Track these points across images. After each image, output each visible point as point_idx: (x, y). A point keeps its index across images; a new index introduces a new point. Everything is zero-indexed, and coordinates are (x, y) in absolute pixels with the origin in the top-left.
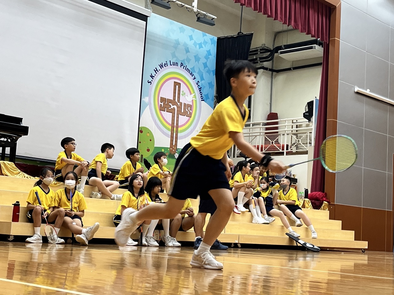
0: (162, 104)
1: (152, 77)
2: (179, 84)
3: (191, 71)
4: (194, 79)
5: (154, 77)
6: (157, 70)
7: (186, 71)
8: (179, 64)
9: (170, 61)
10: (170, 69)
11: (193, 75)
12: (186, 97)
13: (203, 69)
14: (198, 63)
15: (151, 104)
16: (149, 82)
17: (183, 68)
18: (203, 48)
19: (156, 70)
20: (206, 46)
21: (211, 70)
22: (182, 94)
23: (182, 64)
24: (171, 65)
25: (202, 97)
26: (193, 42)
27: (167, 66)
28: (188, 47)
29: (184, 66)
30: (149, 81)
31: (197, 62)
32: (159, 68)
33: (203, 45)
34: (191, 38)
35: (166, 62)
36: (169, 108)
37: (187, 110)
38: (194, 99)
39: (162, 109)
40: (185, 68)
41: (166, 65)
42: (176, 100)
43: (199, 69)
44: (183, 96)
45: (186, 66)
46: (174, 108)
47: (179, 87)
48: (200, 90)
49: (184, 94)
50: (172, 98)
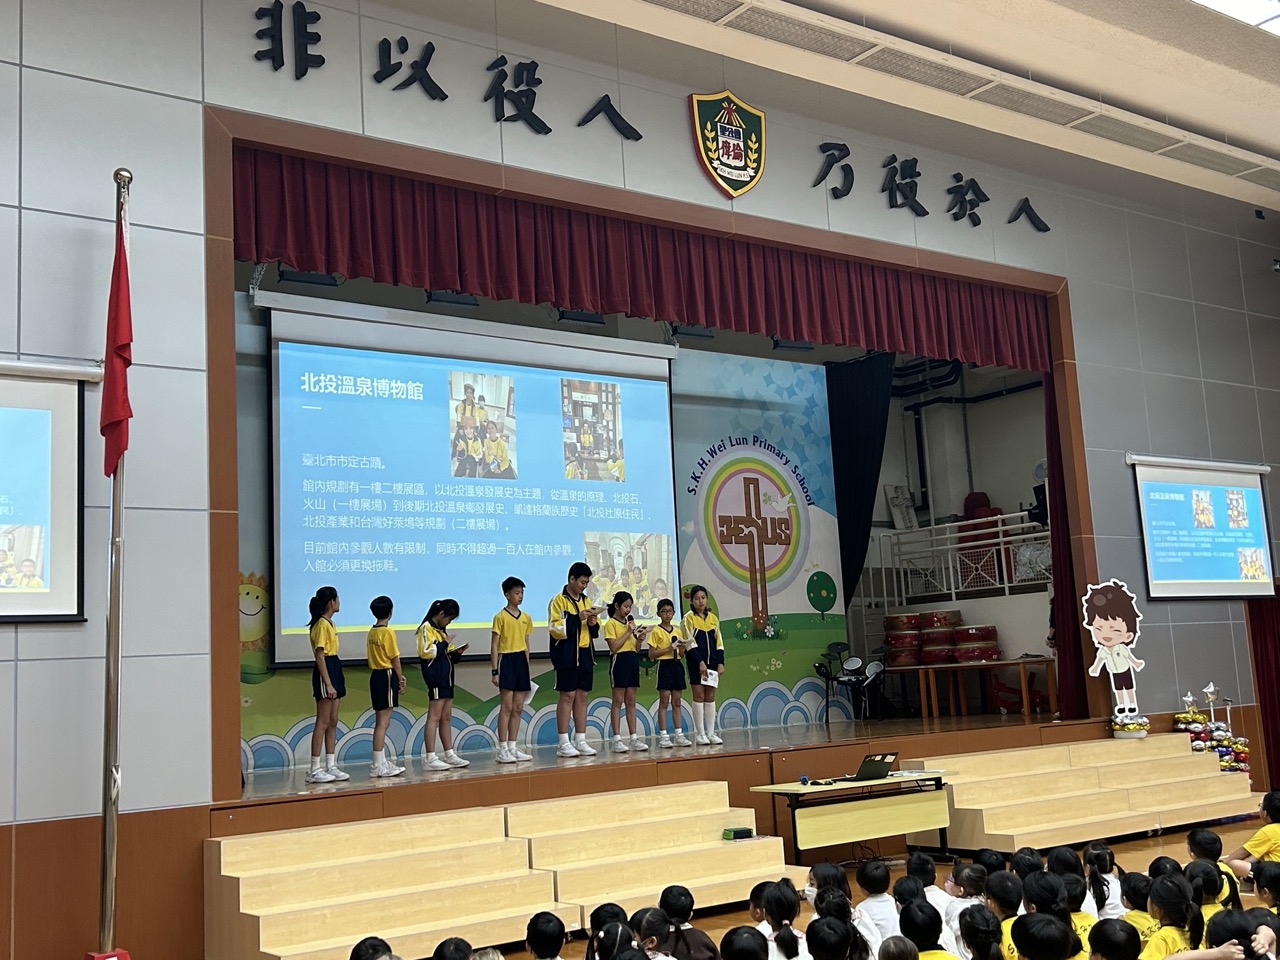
0: (724, 529)
1: (695, 478)
2: (756, 482)
3: (777, 448)
4: (787, 463)
5: (699, 477)
6: (704, 462)
7: (766, 451)
8: (751, 440)
9: (730, 438)
10: (732, 454)
11: (783, 455)
12: (774, 504)
13: (804, 437)
14: (791, 427)
15: (700, 534)
16: (690, 491)
17: (760, 446)
18: (797, 394)
19: (701, 462)
20: (804, 389)
21: (821, 436)
22: (764, 501)
23: (756, 440)
24: (732, 445)
25: (808, 498)
26: (773, 387)
27: (725, 449)
28: (763, 399)
29: (761, 442)
30: (690, 489)
31: (787, 427)
32: (707, 458)
33: (796, 389)
34: (769, 380)
35: (722, 441)
36: (740, 535)
37: (778, 531)
38: (792, 504)
39: (725, 540)
40: (763, 444)
41: (722, 447)
42: (754, 516)
43: (795, 439)
44: (766, 503)
45: (766, 440)
46: (750, 532)
47: (757, 488)
48: (802, 482)
49: (768, 499)
50: (743, 512)
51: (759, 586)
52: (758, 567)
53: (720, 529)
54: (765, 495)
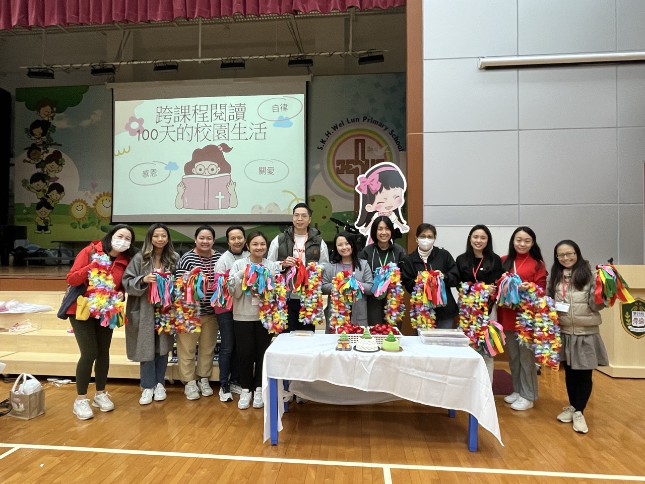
0: (340, 167)
1: (323, 142)
2: (363, 141)
3: (379, 121)
4: (386, 129)
5: (326, 141)
6: (329, 133)
7: (372, 124)
8: (361, 119)
9: (347, 119)
10: (348, 128)
11: (384, 125)
12: (375, 152)
15: (323, 170)
16: (318, 149)
17: (368, 121)
19: (327, 133)
22: (367, 150)
23: (365, 118)
24: (348, 123)
25: (400, 147)
27: (344, 125)
29: (368, 120)
31: (388, 109)
32: (331, 130)
34: (377, 85)
35: (342, 121)
36: (350, 169)
38: (387, 151)
39: (338, 172)
40: (370, 121)
41: (341, 125)
42: (360, 159)
43: (393, 116)
44: (369, 152)
45: (372, 118)
46: (357, 167)
47: (363, 144)
48: (396, 139)
49: (371, 150)
50: (353, 158)
53: (336, 167)
54: (369, 148)
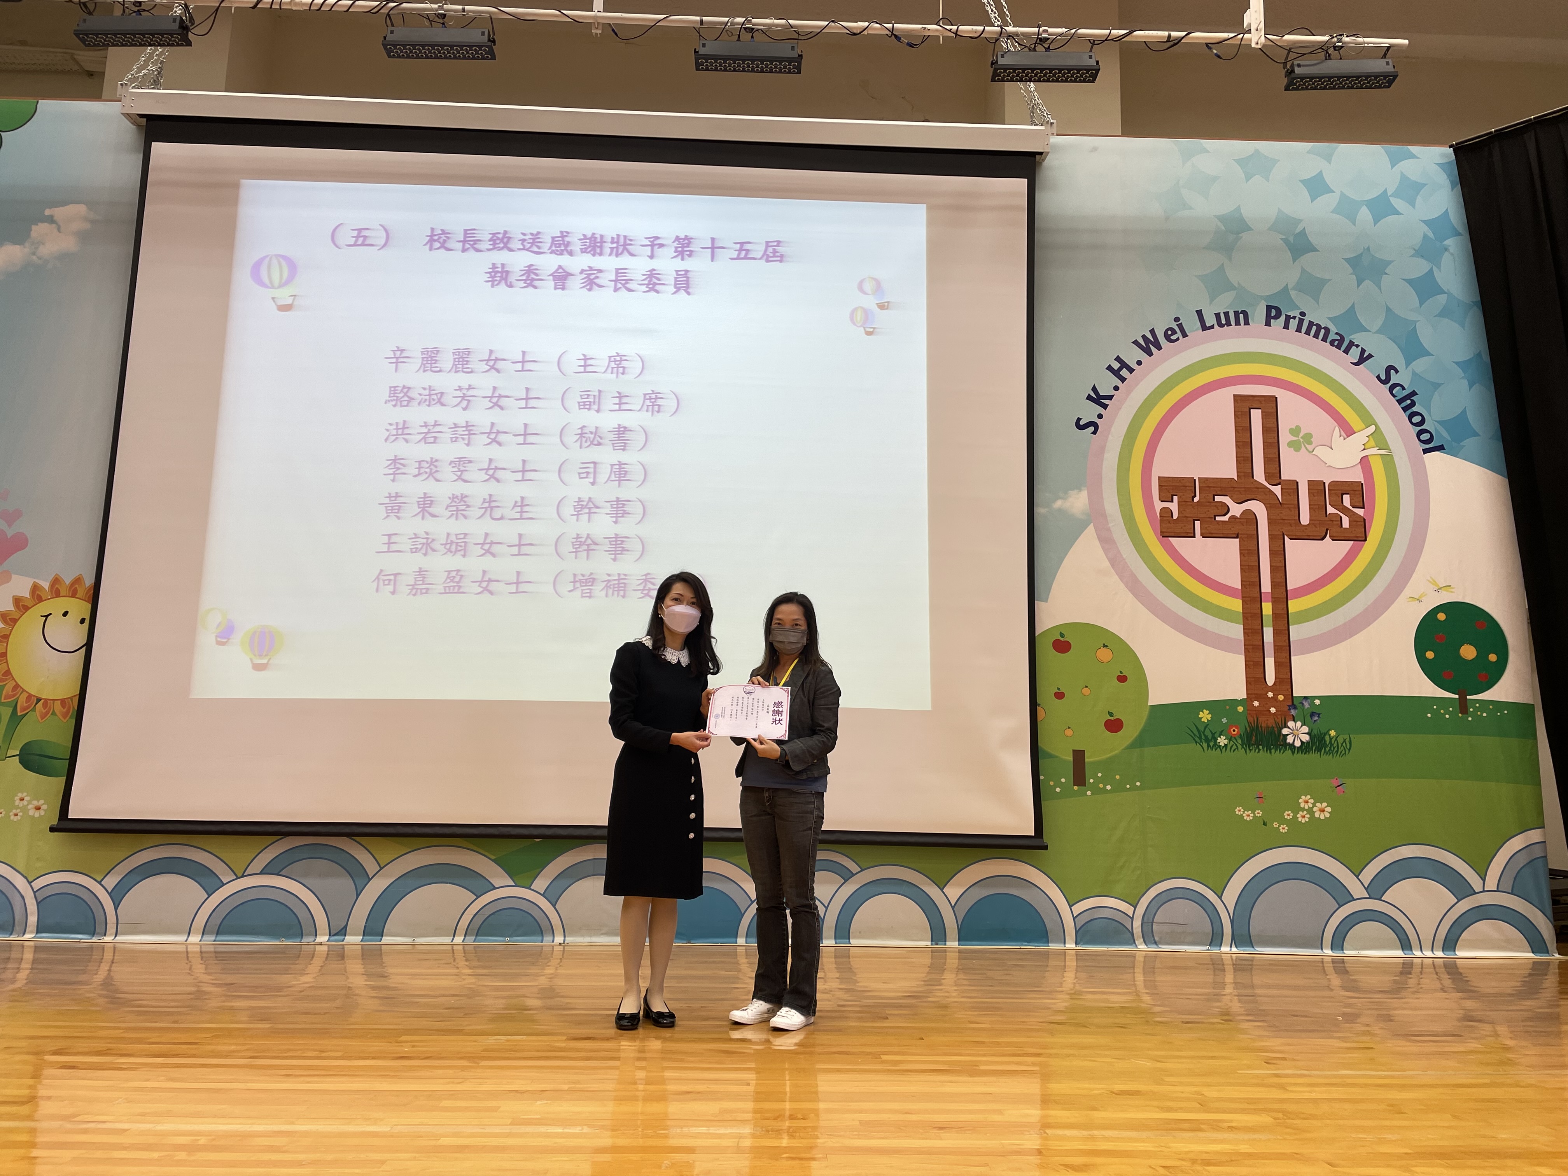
0: (1174, 506)
1: (1098, 399)
2: (1270, 406)
3: (1333, 329)
4: (1363, 359)
5: (1110, 397)
6: (1124, 365)
7: (1302, 335)
8: (1259, 314)
9: (1199, 313)
10: (1200, 348)
11: (1351, 344)
12: (1320, 451)
13: (1418, 305)
14: (1378, 284)
15: (1104, 515)
16: (1080, 426)
17: (1286, 327)
18: (1397, 212)
20: (1419, 200)
22: (1290, 444)
23: (1272, 313)
24: (1204, 328)
25: (1425, 436)
26: (1328, 202)
28: (1299, 228)
29: (1288, 318)
30: (1082, 423)
31: (1367, 283)
32: (1132, 355)
33: (1397, 203)
36: (1218, 518)
37: (1330, 510)
38: (1375, 451)
39: (1171, 528)
40: (1293, 324)
41: (1175, 332)
42: (1259, 475)
43: (1388, 309)
44: (1298, 450)
45: (1303, 314)
46: (1248, 512)
47: (1272, 415)
48: (1406, 401)
49: (1304, 441)
50: (1229, 470)
51: (1268, 634)
52: (1266, 586)
53: (1159, 505)
54: (1293, 432)
